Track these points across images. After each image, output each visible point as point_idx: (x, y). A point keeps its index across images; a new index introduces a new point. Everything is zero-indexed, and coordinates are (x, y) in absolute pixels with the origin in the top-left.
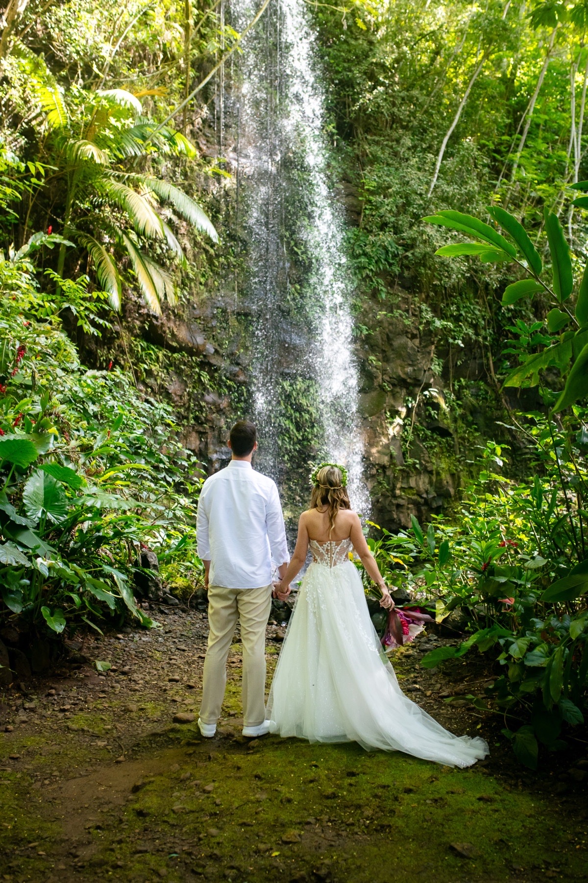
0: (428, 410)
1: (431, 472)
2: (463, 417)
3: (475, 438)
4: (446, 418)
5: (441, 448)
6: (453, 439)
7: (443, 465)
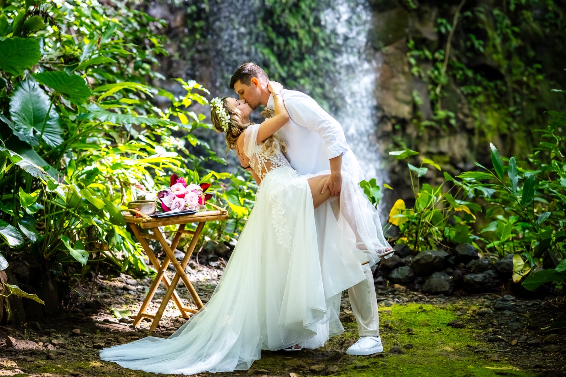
0: (469, 39)
1: (470, 132)
2: (520, 51)
3: (537, 82)
4: (496, 52)
5: (487, 96)
6: (505, 84)
7: (490, 122)
